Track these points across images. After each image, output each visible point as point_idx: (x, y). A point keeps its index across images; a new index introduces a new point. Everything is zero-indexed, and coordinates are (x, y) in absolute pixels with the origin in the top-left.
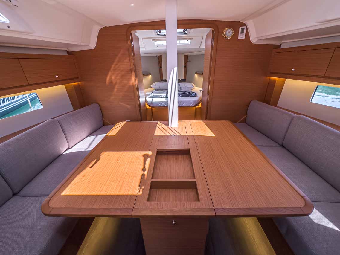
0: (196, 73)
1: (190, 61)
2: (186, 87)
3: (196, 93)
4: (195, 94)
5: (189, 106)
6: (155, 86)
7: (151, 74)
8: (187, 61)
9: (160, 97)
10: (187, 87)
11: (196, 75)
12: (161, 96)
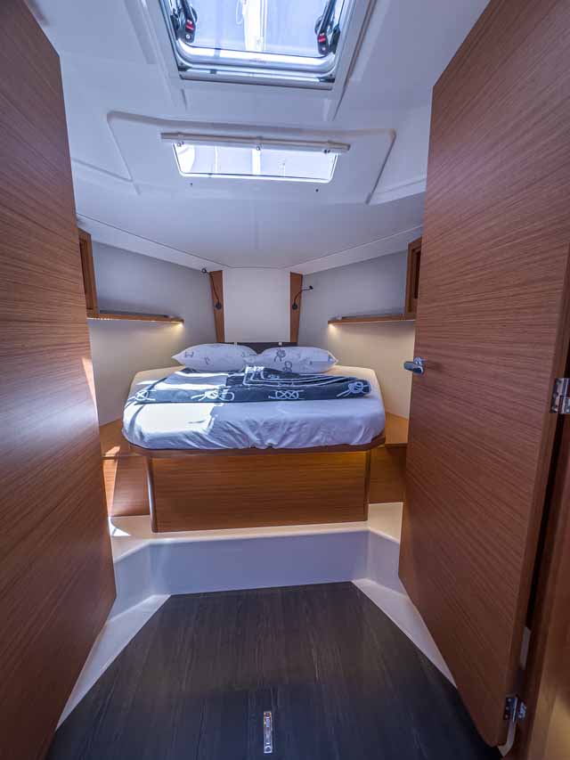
0: (333, 321)
1: (311, 288)
2: (305, 360)
3: (365, 382)
4: (362, 386)
5: (346, 447)
6: (189, 358)
7: (182, 321)
8: (300, 293)
9: (195, 401)
10: (311, 363)
11: (332, 329)
12: (198, 392)
